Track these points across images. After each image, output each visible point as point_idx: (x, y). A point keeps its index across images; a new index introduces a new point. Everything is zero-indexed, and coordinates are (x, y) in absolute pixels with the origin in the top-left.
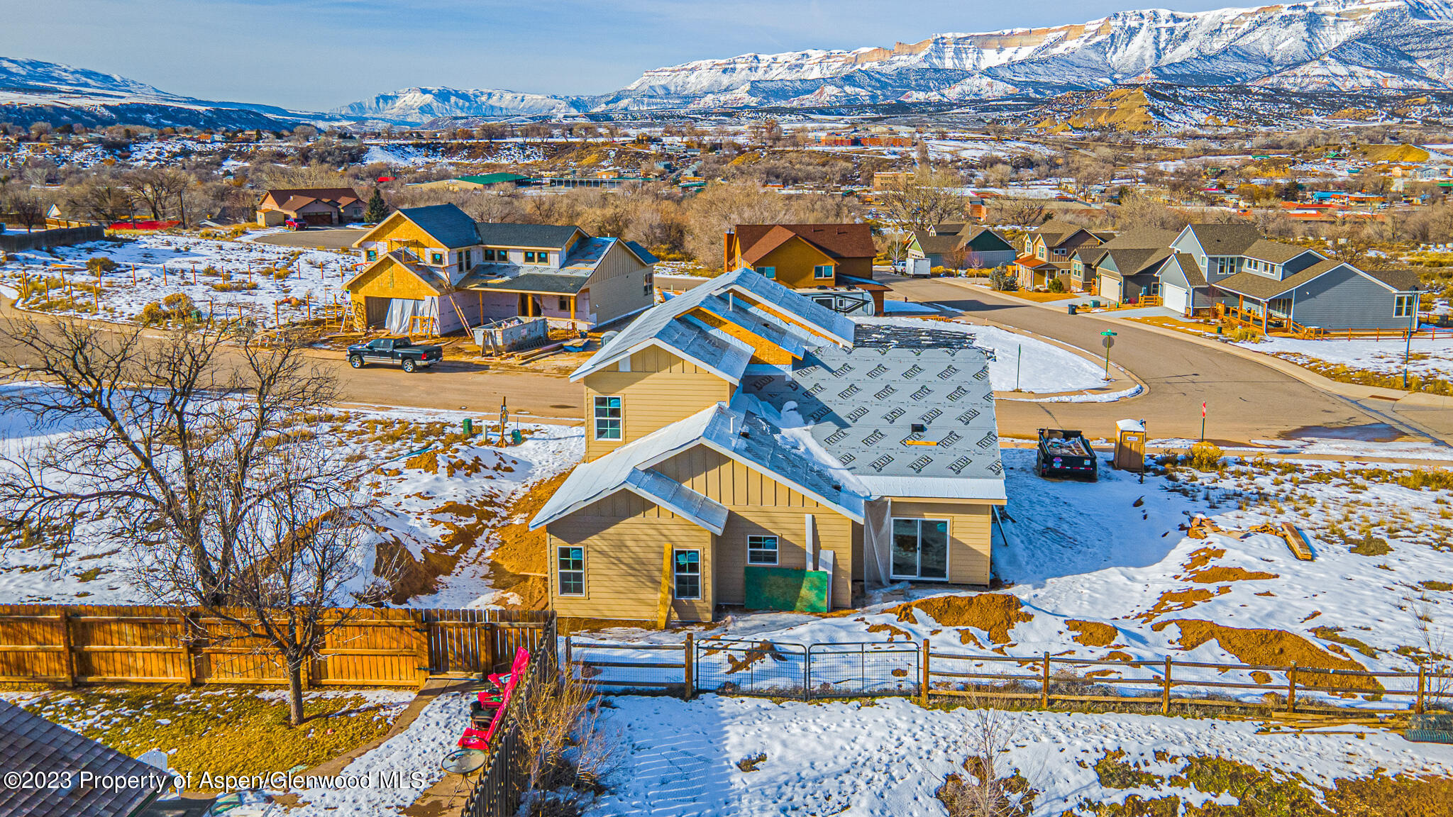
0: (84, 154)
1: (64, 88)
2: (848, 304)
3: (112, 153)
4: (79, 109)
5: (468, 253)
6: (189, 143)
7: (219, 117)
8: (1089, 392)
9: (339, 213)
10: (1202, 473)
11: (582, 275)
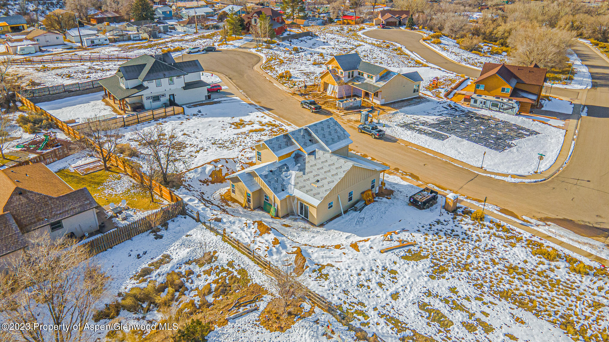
2: (505, 107)
5: (353, 73)
8: (513, 176)
9: (400, 22)
10: (468, 220)
11: (379, 86)
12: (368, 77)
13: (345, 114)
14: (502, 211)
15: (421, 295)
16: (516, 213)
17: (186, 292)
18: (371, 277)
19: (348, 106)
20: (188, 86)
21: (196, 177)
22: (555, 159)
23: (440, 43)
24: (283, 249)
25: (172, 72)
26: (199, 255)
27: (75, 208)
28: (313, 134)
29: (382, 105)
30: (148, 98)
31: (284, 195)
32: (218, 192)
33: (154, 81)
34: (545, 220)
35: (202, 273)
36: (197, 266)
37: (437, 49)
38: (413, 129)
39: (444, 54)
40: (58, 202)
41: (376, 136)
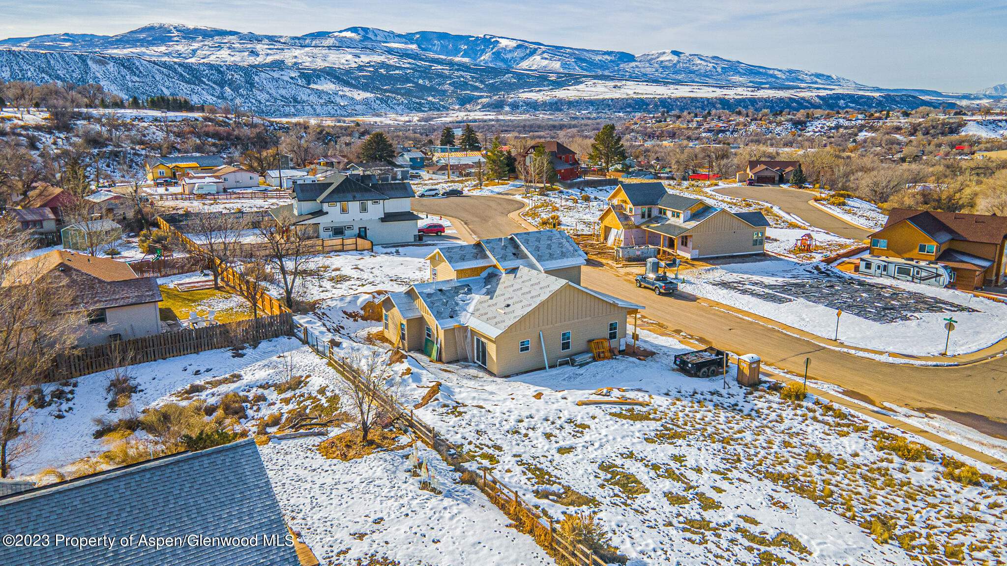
0: (781, 128)
1: (803, 85)
3: (796, 127)
4: (803, 99)
5: (650, 210)
6: (841, 121)
7: (887, 100)
8: (891, 354)
9: (781, 177)
10: (776, 398)
11: (689, 227)
12: (673, 216)
13: (625, 266)
14: (845, 393)
15: (613, 455)
16: (872, 396)
17: (242, 420)
18: (538, 426)
19: (632, 255)
20: (389, 217)
21: (339, 306)
22: (994, 342)
23: (844, 204)
24: (414, 381)
25: (367, 195)
26: (282, 379)
27: (128, 298)
28: (522, 247)
29: (693, 259)
30: (327, 229)
31: (451, 324)
32: (367, 330)
33: (338, 204)
34: (926, 411)
35: (279, 402)
36: (276, 392)
37: (836, 212)
38: (735, 288)
39: (847, 218)
40: (109, 287)
41: (662, 291)
